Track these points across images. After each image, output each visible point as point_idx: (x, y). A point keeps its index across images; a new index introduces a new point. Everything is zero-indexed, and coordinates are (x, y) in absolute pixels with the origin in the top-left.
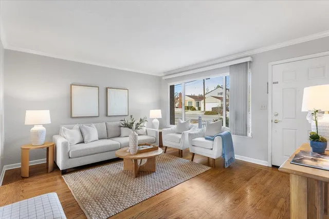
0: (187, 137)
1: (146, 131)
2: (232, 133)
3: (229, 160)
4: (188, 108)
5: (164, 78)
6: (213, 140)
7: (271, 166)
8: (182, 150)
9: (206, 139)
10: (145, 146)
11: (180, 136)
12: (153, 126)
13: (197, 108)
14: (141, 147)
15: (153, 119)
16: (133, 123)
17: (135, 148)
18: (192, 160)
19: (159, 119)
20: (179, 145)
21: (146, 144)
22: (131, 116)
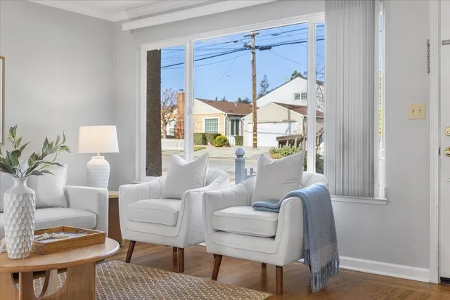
0: (198, 206)
1: (66, 194)
2: (331, 189)
3: (323, 270)
4: (204, 139)
5: (126, 27)
6: (276, 210)
7: (436, 280)
8: (182, 250)
9: (257, 207)
10: (62, 234)
11: (176, 205)
12: (89, 179)
13: (232, 140)
14: (46, 235)
15: (89, 156)
16: (17, 153)
17: (24, 236)
18: (215, 277)
19: (109, 156)
20: (174, 232)
21: (63, 230)
22: (13, 130)
